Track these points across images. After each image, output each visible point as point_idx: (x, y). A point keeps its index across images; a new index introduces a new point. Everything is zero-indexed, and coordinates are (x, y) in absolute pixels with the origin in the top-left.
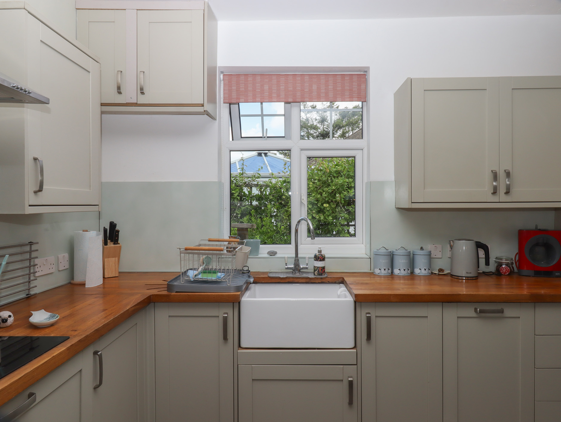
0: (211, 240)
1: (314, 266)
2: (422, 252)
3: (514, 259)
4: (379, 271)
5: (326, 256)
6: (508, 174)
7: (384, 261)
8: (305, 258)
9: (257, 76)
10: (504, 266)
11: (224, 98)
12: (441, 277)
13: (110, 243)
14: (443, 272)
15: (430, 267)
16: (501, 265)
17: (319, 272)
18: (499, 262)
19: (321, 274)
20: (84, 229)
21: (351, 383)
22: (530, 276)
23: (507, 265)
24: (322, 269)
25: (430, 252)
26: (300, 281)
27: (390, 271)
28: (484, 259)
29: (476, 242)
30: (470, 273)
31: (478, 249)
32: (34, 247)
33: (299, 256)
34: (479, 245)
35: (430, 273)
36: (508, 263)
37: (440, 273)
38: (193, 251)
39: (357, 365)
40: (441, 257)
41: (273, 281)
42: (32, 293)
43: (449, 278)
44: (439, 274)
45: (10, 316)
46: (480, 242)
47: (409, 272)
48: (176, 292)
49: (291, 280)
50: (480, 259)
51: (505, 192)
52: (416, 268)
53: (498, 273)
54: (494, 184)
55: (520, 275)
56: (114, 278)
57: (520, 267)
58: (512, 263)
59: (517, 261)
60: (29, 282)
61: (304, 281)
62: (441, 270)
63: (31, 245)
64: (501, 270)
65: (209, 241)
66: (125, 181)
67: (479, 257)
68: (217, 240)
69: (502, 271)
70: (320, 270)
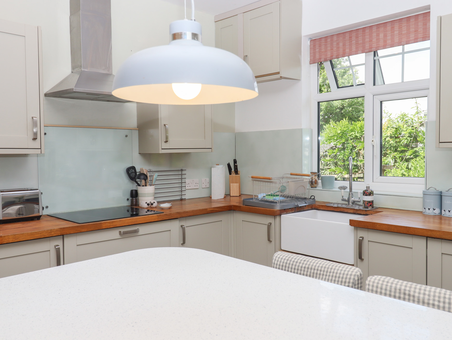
0: (292, 174)
1: (363, 201)
5: (374, 192)
8: (357, 193)
9: (334, 36)
11: (310, 60)
13: (234, 173)
17: (365, 206)
19: (367, 207)
20: (217, 164)
24: (367, 203)
26: (349, 212)
32: (183, 173)
33: (353, 191)
38: (261, 179)
41: (329, 209)
42: (183, 197)
45: (154, 202)
48: (245, 205)
49: (342, 210)
56: (236, 197)
60: (182, 191)
61: (352, 211)
63: (182, 171)
65: (291, 175)
66: (249, 131)
68: (296, 174)
70: (366, 204)
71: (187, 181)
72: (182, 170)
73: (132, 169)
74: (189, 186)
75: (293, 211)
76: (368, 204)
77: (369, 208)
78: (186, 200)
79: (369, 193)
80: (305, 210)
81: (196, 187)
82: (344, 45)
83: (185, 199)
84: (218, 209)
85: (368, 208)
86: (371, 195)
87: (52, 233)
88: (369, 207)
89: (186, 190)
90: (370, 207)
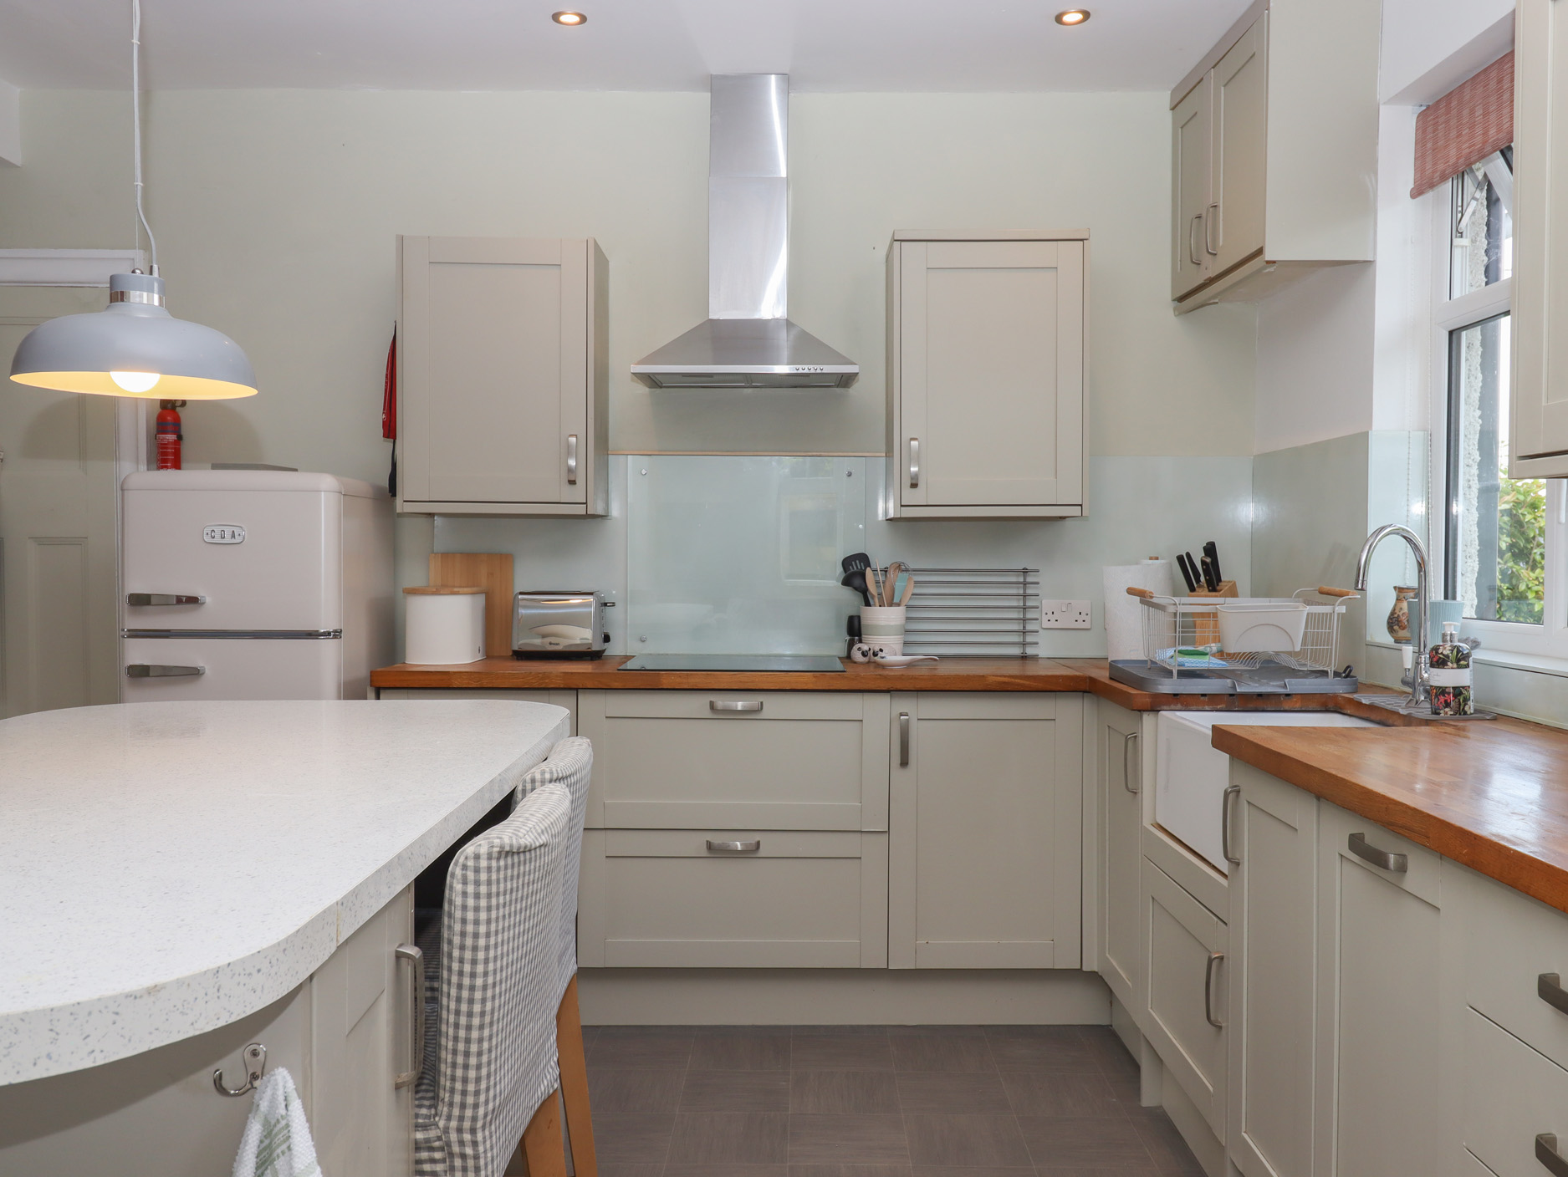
71: (1047, 604)
72: (1025, 571)
73: (857, 562)
74: (1053, 620)
75: (1219, 707)
76: (1439, 700)
77: (1442, 715)
78: (1040, 661)
79: (1440, 658)
80: (1287, 708)
81: (1080, 625)
82: (1486, 114)
83: (1035, 658)
84: (1028, 683)
85: (1439, 714)
86: (1449, 664)
87: (547, 681)
88: (1442, 712)
89: (1041, 631)
90: (1447, 710)
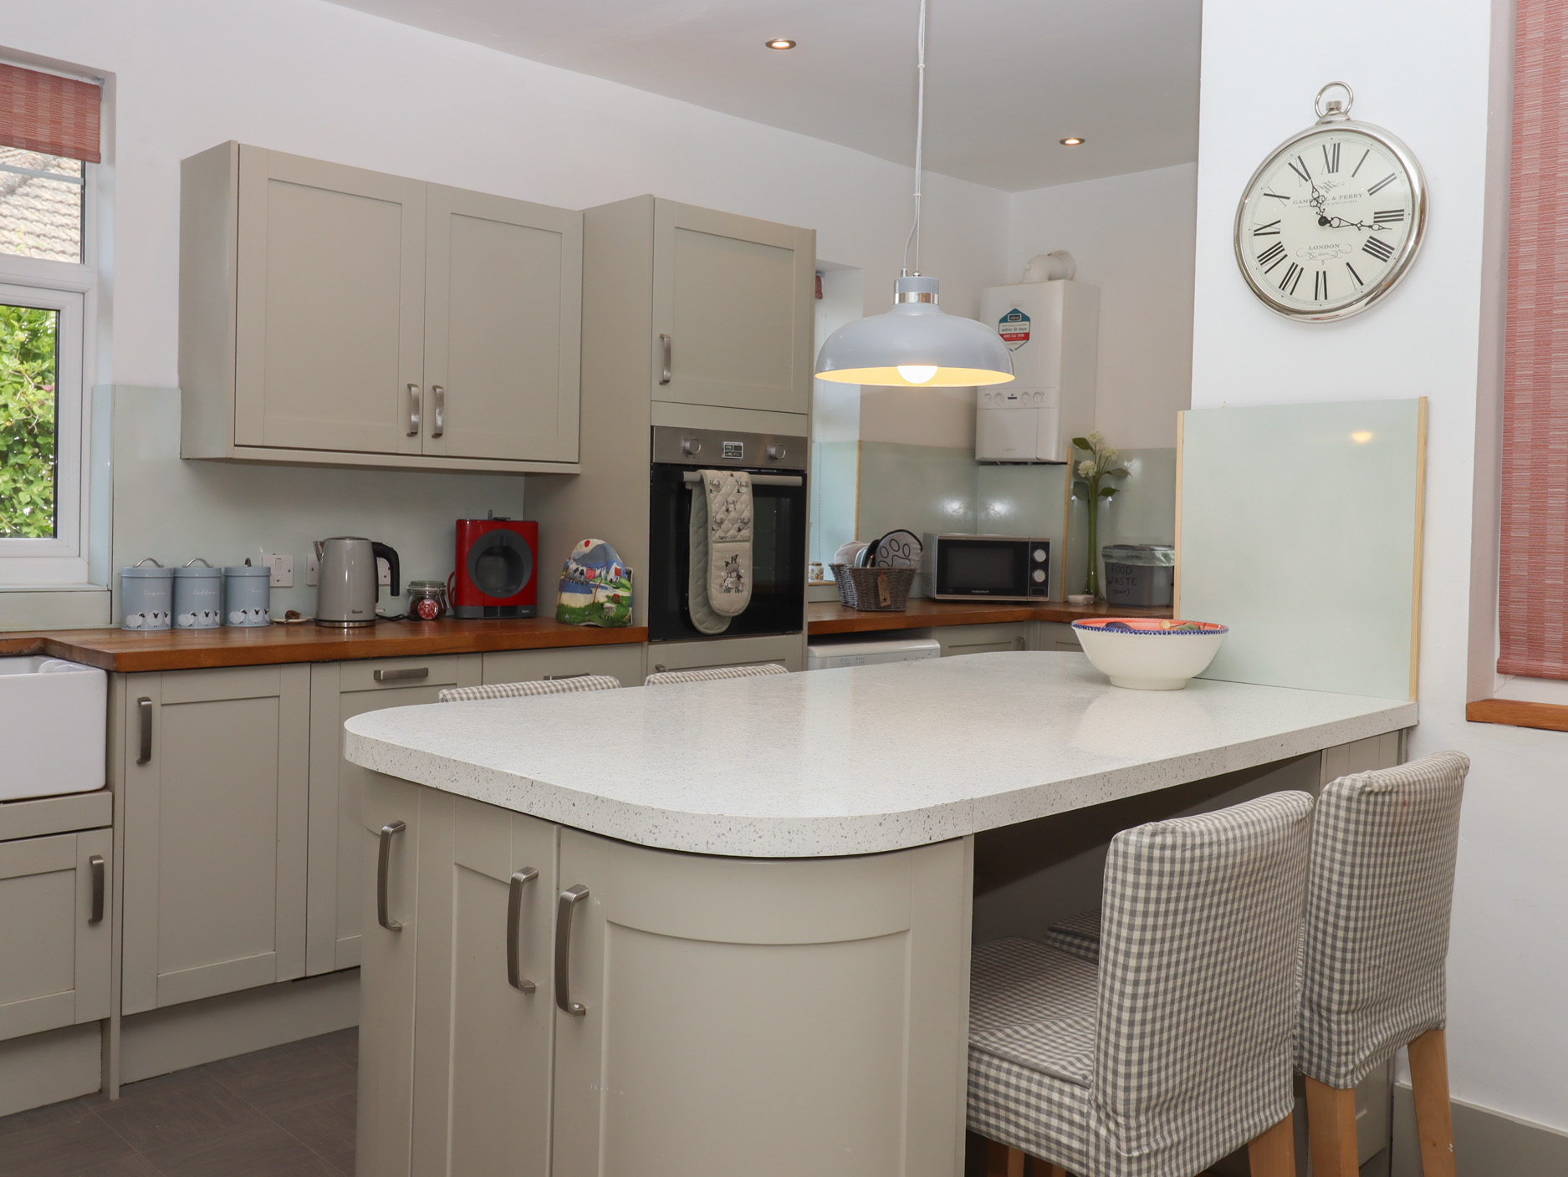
2: (248, 571)
3: (446, 584)
4: (140, 620)
6: (440, 400)
7: (154, 594)
10: (427, 602)
12: (292, 629)
14: (298, 618)
15: (269, 608)
16: (423, 598)
18: (417, 593)
21: (98, 874)
22: (476, 619)
23: (433, 596)
25: (269, 569)
27: (168, 620)
28: (389, 587)
29: (374, 544)
30: (361, 612)
31: (378, 559)
34: (381, 551)
35: (267, 622)
36: (435, 592)
37: (291, 621)
39: (111, 826)
40: (291, 585)
43: (313, 627)
44: (289, 624)
46: (381, 544)
47: (217, 619)
50: (380, 587)
51: (433, 433)
52: (236, 610)
53: (414, 616)
54: (414, 418)
55: (457, 618)
57: (458, 602)
58: (443, 594)
59: (453, 589)
62: (291, 614)
64: (421, 609)
67: (380, 583)
69: (422, 612)
